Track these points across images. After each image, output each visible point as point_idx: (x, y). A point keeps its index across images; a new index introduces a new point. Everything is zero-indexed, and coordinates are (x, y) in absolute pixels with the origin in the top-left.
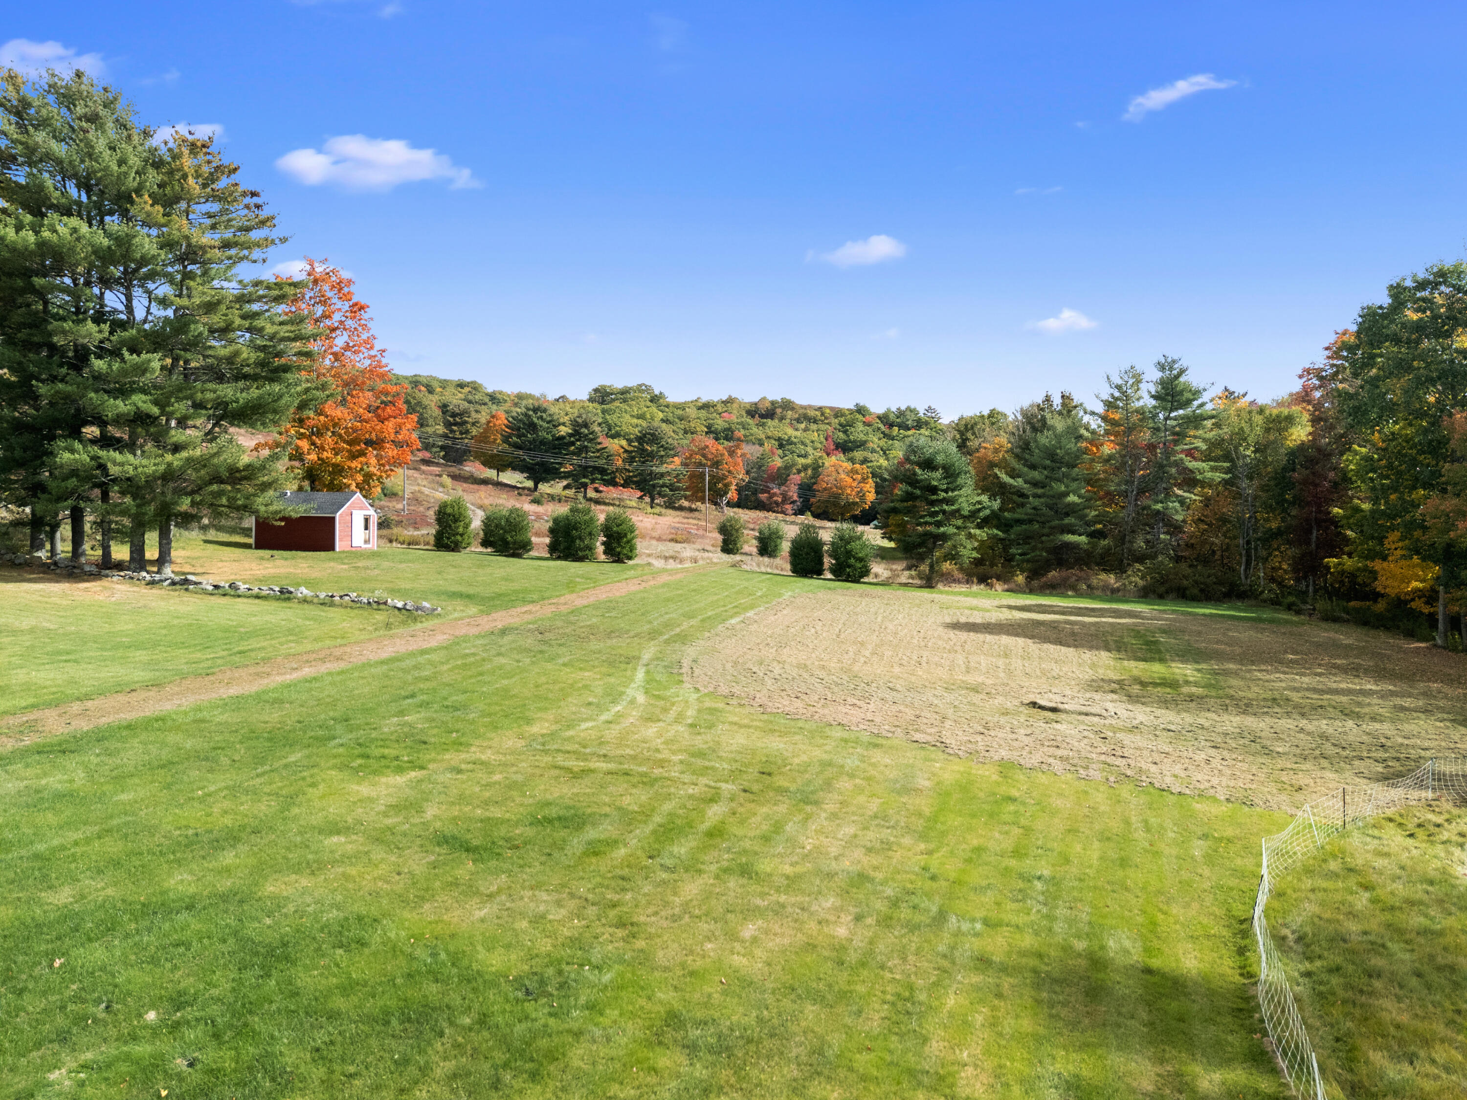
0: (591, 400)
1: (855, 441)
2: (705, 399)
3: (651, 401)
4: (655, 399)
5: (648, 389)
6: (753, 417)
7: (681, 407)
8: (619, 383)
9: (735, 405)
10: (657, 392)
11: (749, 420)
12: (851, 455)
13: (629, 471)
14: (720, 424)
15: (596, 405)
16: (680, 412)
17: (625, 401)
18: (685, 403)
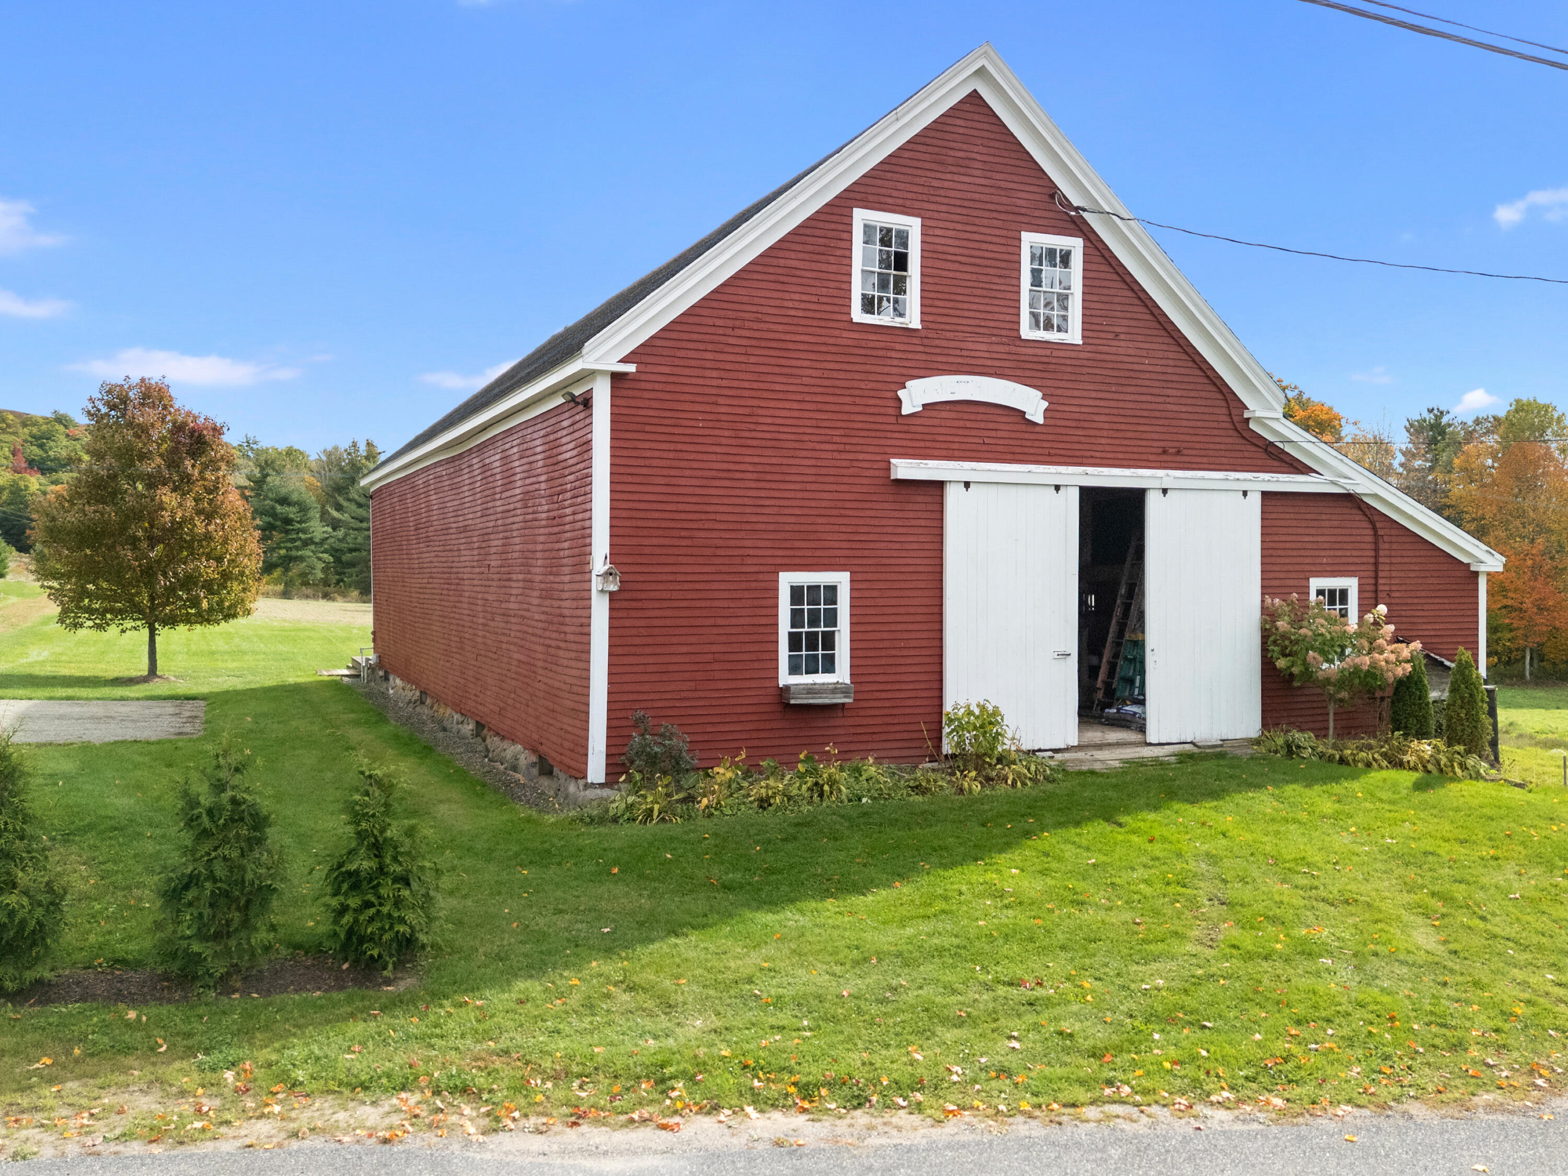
1: (55, 459)
12: (55, 476)
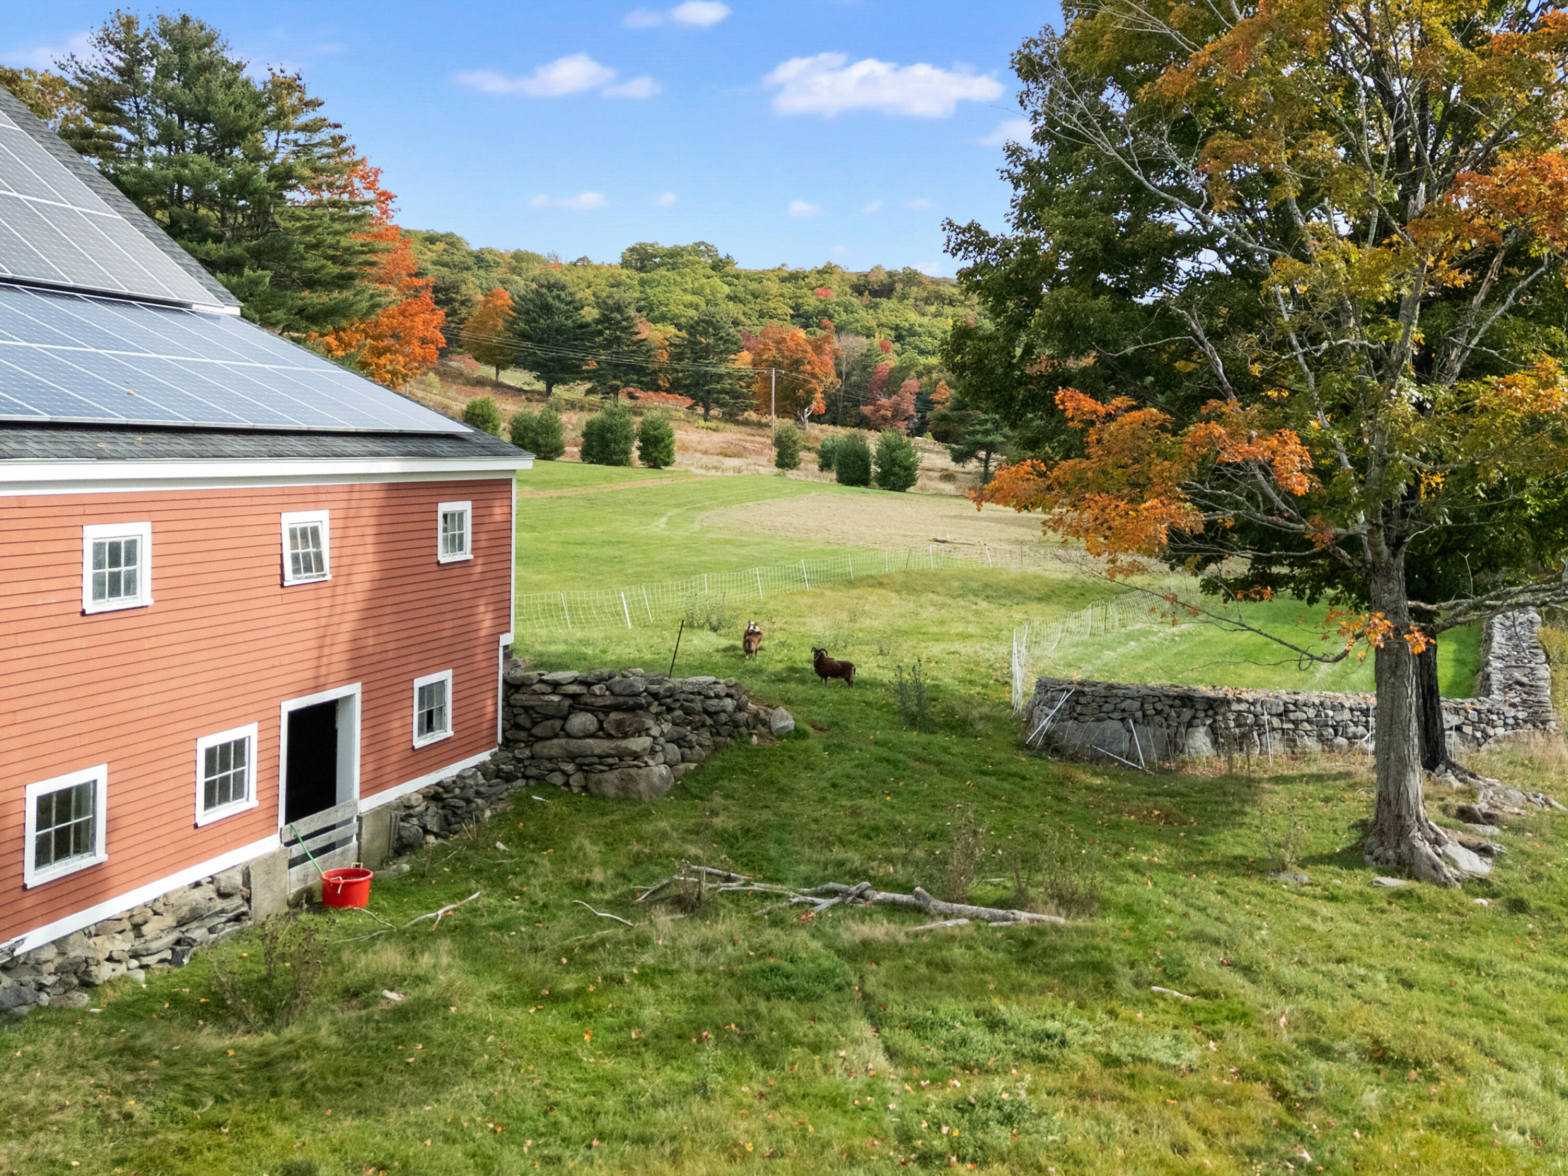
0: (625, 264)
2: (792, 267)
3: (714, 268)
4: (718, 266)
5: (710, 250)
6: (861, 294)
7: (759, 277)
8: (667, 242)
9: (835, 278)
10: (722, 255)
11: (855, 300)
13: (677, 371)
14: (811, 302)
15: (632, 273)
16: (753, 286)
17: (674, 267)
18: (763, 272)
